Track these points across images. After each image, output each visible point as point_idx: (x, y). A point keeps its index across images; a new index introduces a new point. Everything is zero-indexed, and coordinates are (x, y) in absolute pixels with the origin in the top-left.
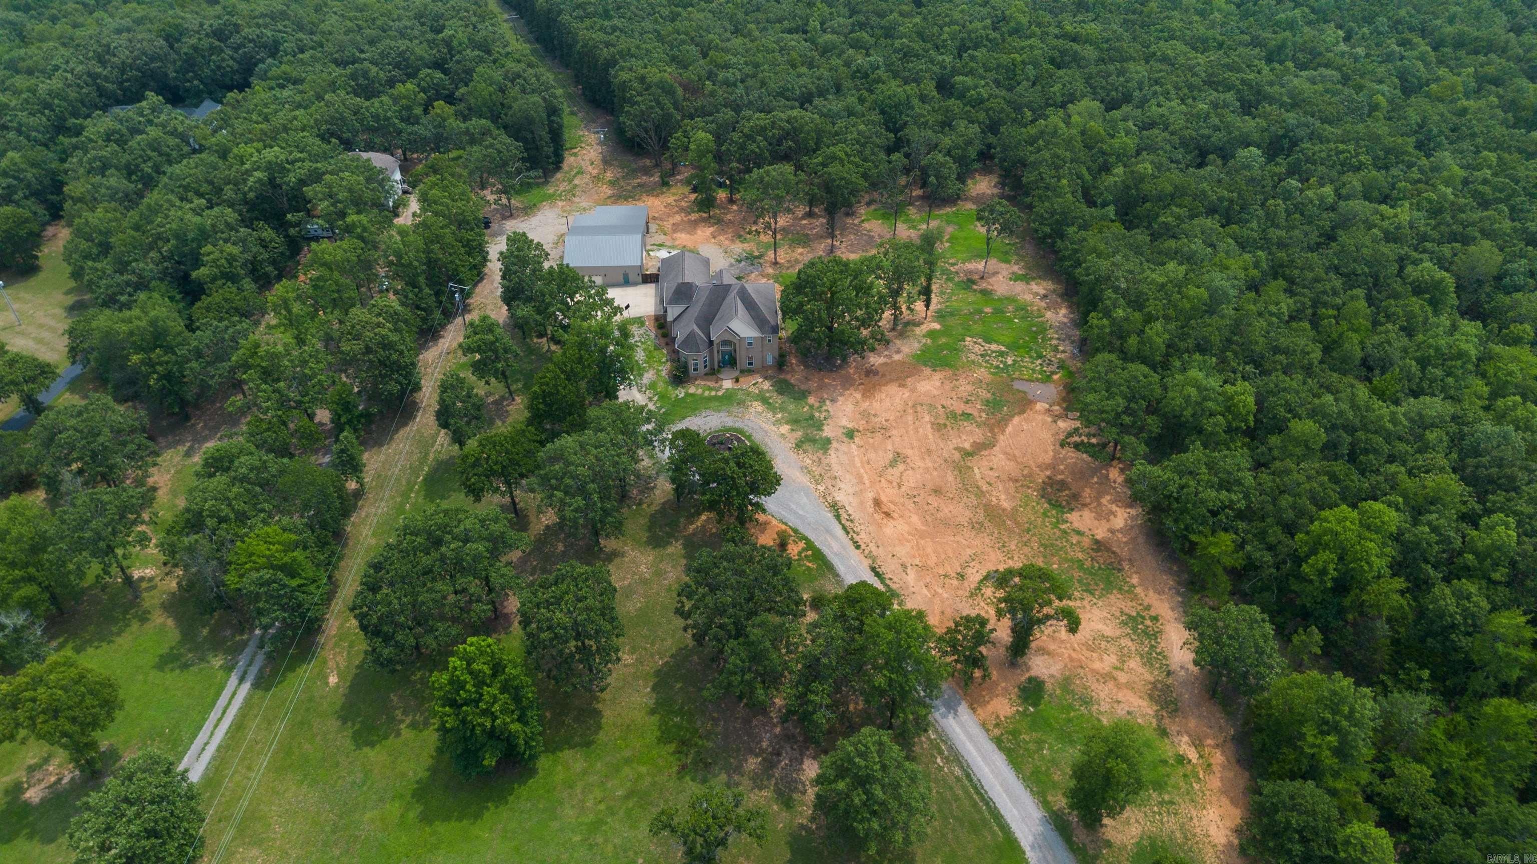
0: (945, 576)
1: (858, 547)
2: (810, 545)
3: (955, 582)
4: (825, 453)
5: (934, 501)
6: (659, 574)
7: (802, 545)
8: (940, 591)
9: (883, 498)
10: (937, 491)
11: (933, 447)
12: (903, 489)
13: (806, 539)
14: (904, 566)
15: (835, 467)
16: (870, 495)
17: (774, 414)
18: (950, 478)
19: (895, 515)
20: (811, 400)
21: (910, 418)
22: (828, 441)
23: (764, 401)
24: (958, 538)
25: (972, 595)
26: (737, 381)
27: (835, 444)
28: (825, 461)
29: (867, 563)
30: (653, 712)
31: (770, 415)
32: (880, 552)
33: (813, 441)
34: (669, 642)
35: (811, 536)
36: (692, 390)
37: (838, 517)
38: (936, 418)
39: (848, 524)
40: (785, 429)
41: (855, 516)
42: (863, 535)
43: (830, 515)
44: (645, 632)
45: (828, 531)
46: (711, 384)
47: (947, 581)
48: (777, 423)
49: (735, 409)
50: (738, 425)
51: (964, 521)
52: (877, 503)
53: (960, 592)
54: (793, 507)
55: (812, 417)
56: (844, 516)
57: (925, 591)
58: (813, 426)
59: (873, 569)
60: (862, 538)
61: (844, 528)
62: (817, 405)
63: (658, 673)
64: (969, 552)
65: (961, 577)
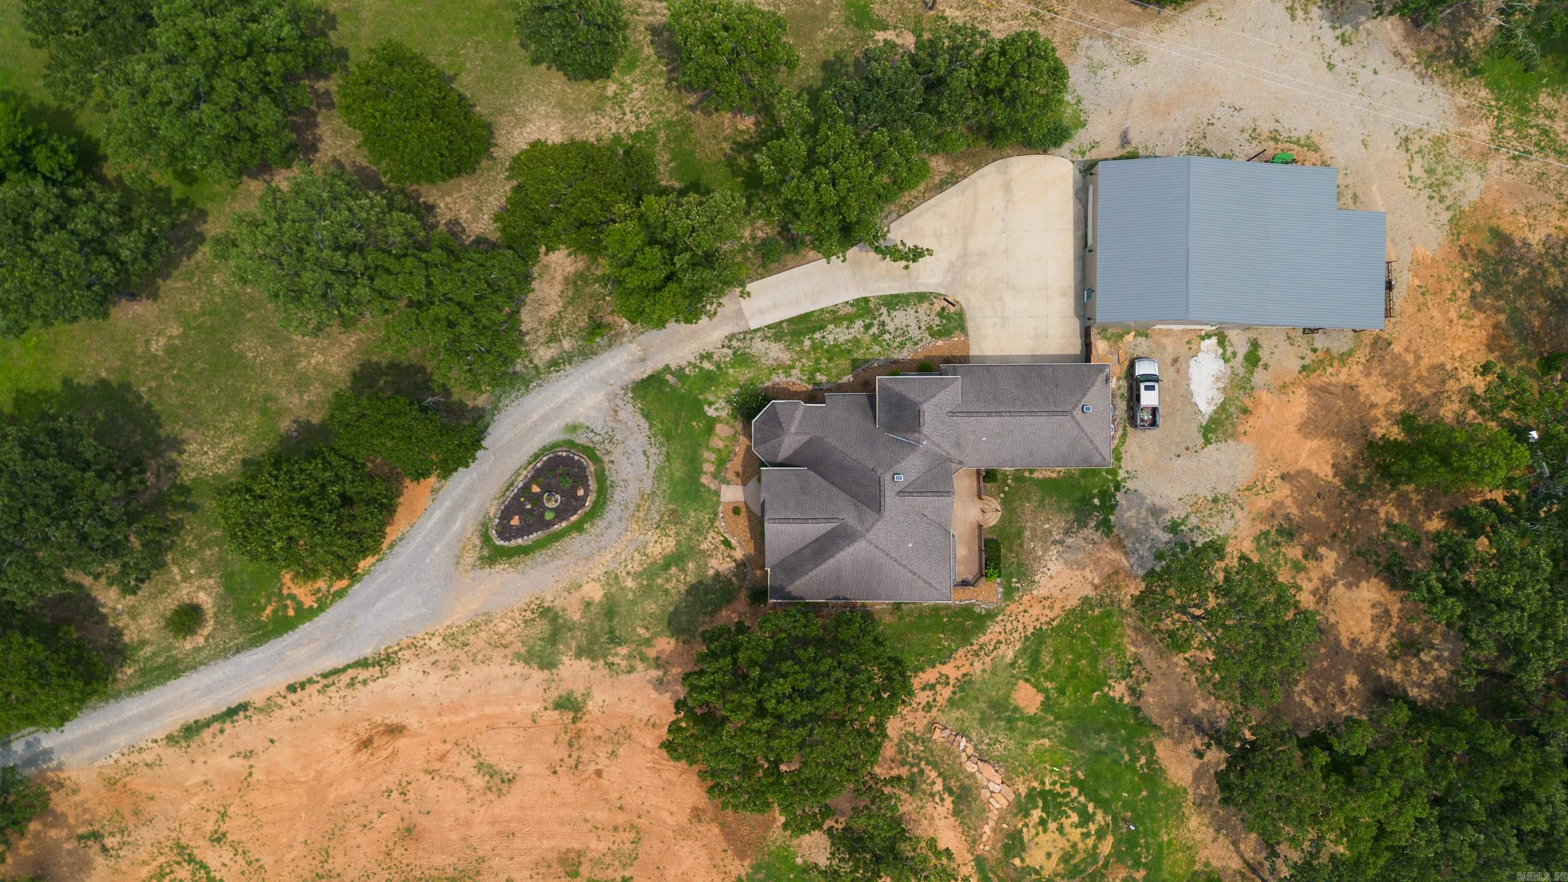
0: (224, 815)
1: (292, 688)
2: (305, 614)
3: (209, 827)
4: (518, 656)
5: (388, 824)
6: (302, 383)
7: (309, 602)
8: (195, 801)
9: (401, 743)
10: (409, 833)
11: (517, 843)
12: (424, 778)
13: (322, 608)
14: (249, 754)
15: (480, 672)
16: (412, 721)
17: (636, 576)
18: (438, 860)
19: (363, 756)
20: (666, 644)
21: (602, 815)
22: (548, 664)
23: (676, 559)
24: (299, 849)
25: (181, 848)
26: (736, 511)
27: (538, 675)
28: (498, 655)
29: (258, 700)
30: (66, 382)
31: (635, 567)
32: (278, 722)
33: (554, 638)
34: (174, 400)
35: (323, 619)
36: (722, 430)
37: (363, 663)
38: (595, 862)
39: (345, 678)
40: (595, 592)
41: (362, 692)
42: (318, 699)
43: (368, 651)
44: (200, 365)
45: (330, 647)
46: (736, 464)
47: (213, 817)
48: (612, 578)
49: (659, 506)
50: (613, 511)
51: (338, 862)
52: (395, 730)
53: (188, 831)
54: (394, 594)
55: (615, 640)
56: (363, 674)
57: (197, 779)
58: (593, 639)
59: (244, 707)
60: (311, 697)
61: (336, 672)
62: (651, 653)
63: (126, 386)
64: (268, 861)
65: (218, 839)
